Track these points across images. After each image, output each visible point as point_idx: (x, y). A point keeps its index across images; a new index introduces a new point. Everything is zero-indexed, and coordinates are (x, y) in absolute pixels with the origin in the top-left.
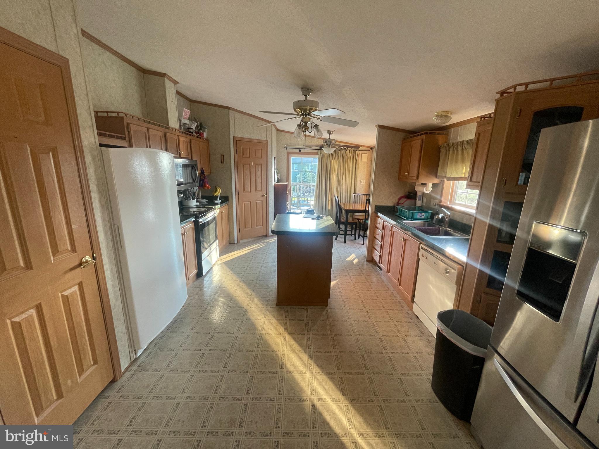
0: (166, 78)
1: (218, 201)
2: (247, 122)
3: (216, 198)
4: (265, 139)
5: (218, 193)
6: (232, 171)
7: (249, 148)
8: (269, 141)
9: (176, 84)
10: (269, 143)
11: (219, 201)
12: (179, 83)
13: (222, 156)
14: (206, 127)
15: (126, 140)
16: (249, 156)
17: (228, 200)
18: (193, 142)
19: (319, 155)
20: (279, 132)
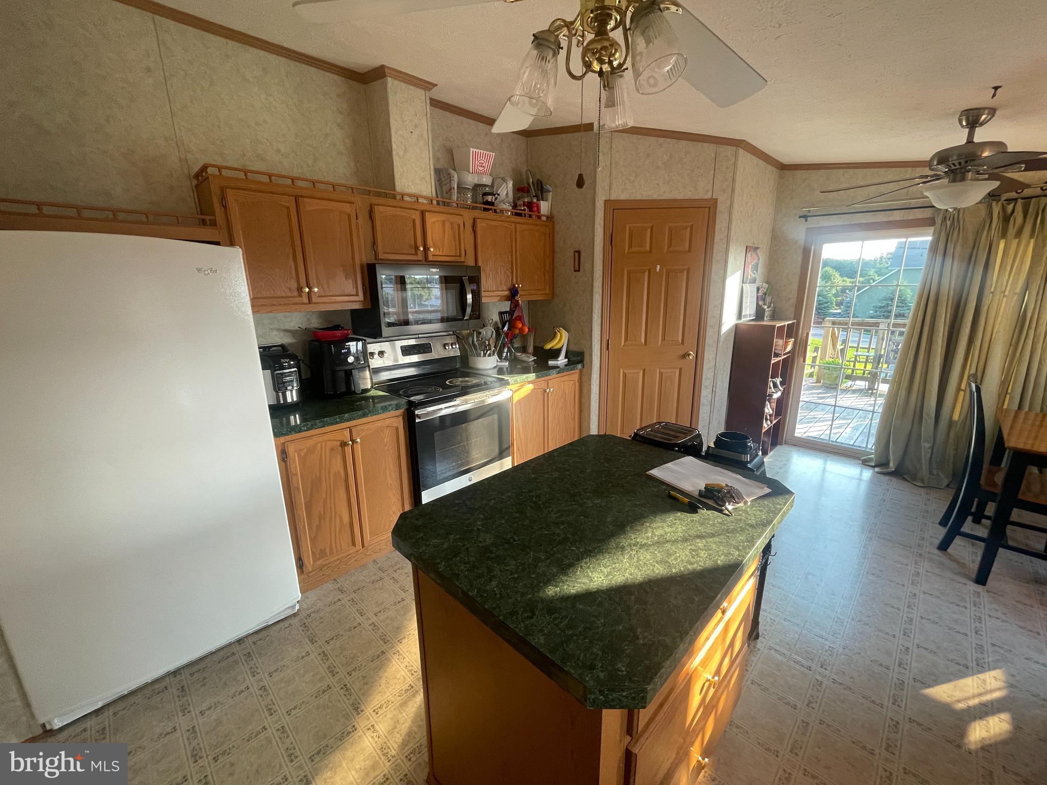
0: (389, 79)
1: (559, 362)
2: (648, 155)
3: (555, 354)
4: (709, 196)
5: (561, 340)
6: (595, 290)
7: (652, 227)
8: (722, 199)
9: (430, 89)
10: (721, 207)
11: (562, 361)
12: (437, 85)
13: (577, 254)
14: (550, 189)
15: (216, 226)
16: (648, 248)
17: (581, 361)
18: (480, 225)
19: (938, 225)
20: (787, 173)
